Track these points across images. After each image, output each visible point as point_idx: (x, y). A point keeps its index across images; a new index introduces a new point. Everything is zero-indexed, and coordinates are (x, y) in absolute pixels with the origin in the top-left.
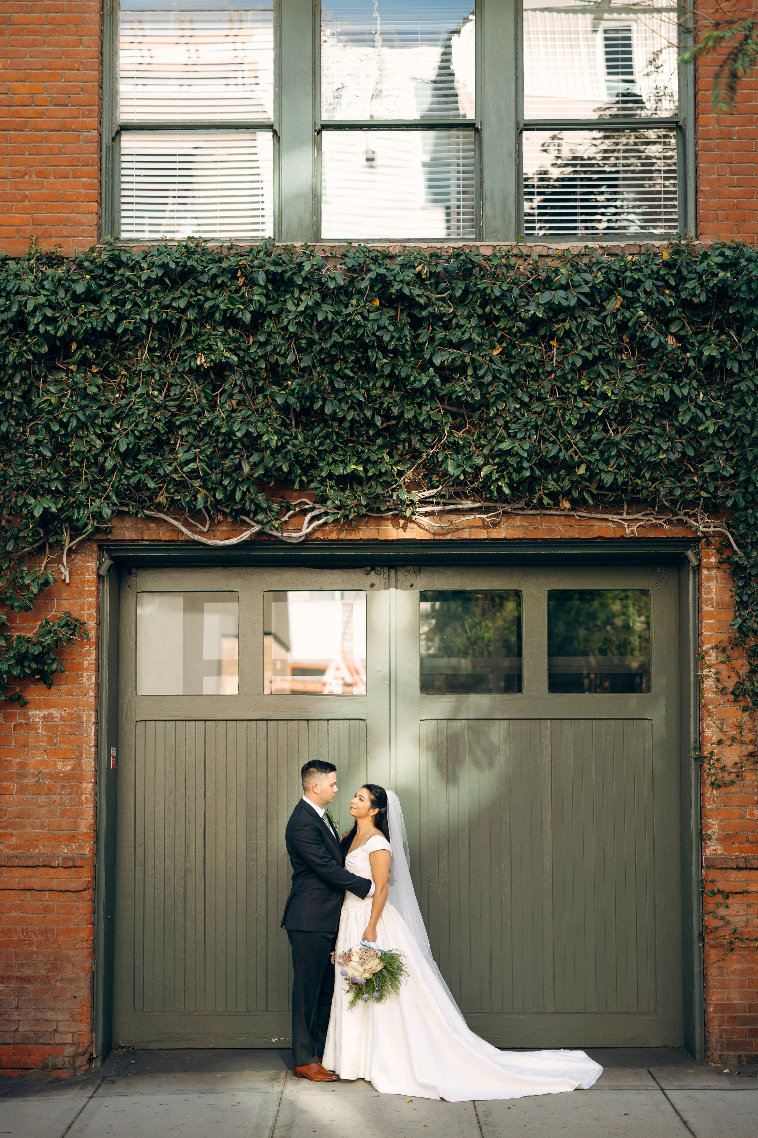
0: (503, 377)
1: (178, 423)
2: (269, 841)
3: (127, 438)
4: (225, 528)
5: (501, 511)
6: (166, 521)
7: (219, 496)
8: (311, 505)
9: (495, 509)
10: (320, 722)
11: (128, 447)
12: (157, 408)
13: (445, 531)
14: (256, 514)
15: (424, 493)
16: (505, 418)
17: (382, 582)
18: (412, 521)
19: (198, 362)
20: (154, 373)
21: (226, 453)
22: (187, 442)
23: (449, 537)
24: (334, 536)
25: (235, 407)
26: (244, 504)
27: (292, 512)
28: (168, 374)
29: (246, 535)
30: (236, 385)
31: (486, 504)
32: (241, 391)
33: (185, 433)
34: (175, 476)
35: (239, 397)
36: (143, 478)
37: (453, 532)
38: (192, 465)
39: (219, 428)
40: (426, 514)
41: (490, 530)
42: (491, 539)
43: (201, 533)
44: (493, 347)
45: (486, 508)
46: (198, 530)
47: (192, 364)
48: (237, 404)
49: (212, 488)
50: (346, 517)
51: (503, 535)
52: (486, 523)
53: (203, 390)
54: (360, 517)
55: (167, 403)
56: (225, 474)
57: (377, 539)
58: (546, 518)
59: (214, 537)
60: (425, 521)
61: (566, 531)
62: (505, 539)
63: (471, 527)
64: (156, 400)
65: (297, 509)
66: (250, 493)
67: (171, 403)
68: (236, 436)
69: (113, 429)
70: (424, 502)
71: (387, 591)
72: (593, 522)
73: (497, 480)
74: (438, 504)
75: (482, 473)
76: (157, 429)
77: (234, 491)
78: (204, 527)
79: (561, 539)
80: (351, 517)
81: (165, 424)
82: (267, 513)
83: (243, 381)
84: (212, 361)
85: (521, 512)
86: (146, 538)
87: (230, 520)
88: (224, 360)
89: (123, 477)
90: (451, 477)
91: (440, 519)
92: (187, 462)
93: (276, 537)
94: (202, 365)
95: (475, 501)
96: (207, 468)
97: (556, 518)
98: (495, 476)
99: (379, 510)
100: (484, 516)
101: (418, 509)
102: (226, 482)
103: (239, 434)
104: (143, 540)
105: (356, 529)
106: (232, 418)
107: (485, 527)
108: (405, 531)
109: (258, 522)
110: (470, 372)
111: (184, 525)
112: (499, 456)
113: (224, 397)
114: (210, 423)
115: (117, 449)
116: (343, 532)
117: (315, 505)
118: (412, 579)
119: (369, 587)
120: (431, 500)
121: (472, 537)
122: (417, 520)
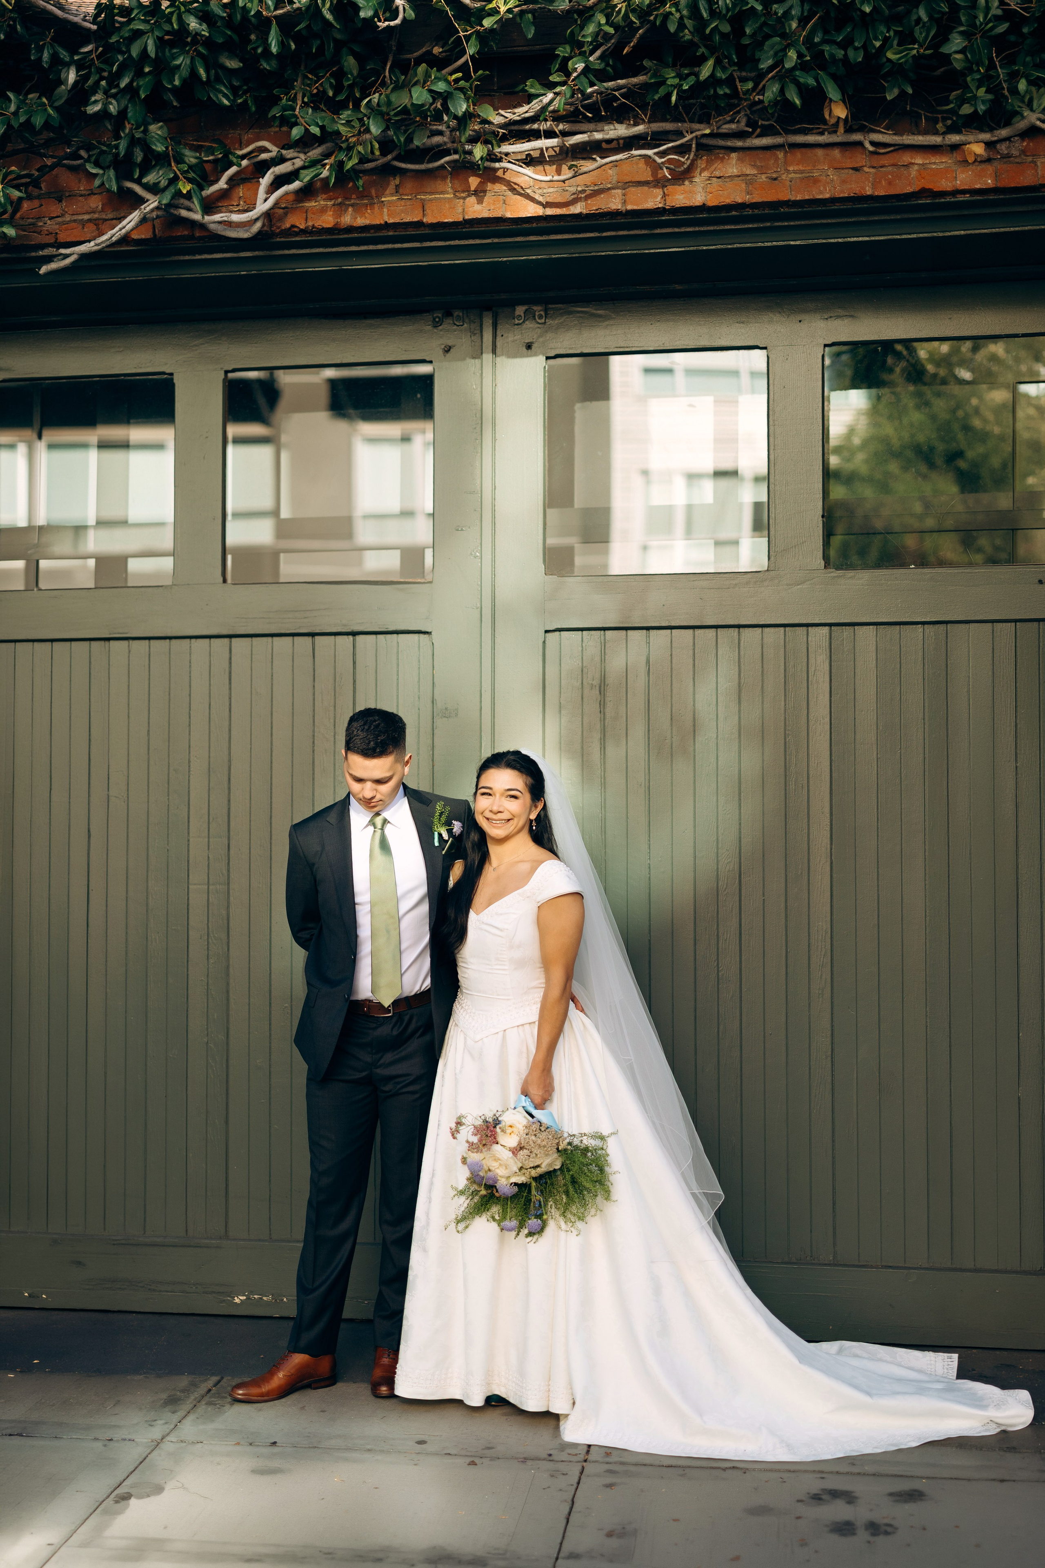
5: (689, 138)
8: (274, 150)
9: (676, 135)
10: (338, 638)
13: (568, 197)
14: (146, 168)
15: (517, 111)
17: (467, 340)
18: (496, 180)
23: (577, 209)
24: (327, 220)
27: (233, 170)
29: (132, 222)
31: (657, 126)
37: (587, 197)
40: (529, 161)
41: (670, 188)
42: (675, 211)
45: (654, 134)
50: (343, 167)
51: (698, 199)
52: (657, 170)
57: (419, 224)
58: (798, 154)
60: (526, 175)
61: (844, 182)
62: (703, 208)
63: (626, 185)
65: (245, 164)
66: (129, 121)
70: (519, 131)
71: (477, 361)
72: (906, 158)
74: (549, 134)
79: (833, 200)
80: (349, 165)
82: (169, 166)
85: (739, 144)
91: (559, 172)
97: (820, 152)
99: (420, 154)
100: (650, 152)
101: (506, 148)
105: (367, 198)
107: (659, 182)
108: (480, 201)
116: (346, 210)
117: (284, 152)
118: (530, 330)
119: (441, 352)
120: (536, 126)
121: (629, 207)
122: (507, 176)
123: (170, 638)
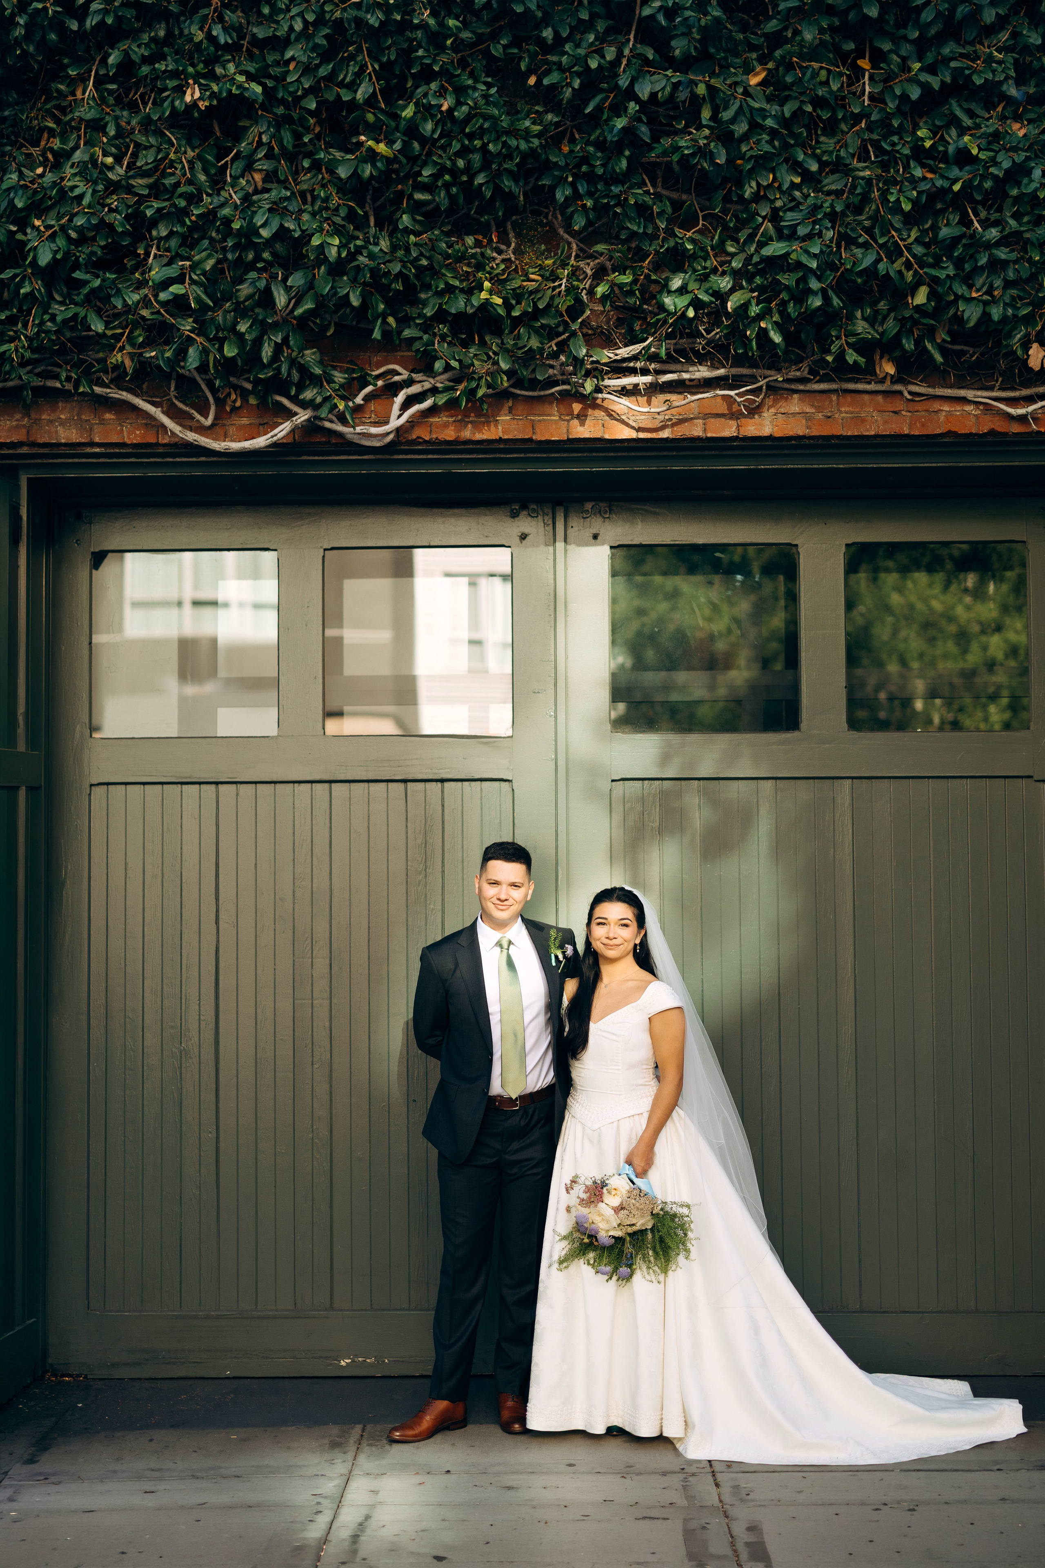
0: (769, 122)
1: (149, 213)
2: (334, 1001)
3: (54, 242)
4: (245, 421)
5: (762, 383)
6: (135, 408)
7: (230, 351)
8: (405, 375)
9: (753, 379)
10: (428, 785)
11: (54, 258)
12: (113, 187)
13: (657, 424)
14: (301, 388)
15: (618, 352)
16: (772, 202)
17: (541, 530)
18: (595, 406)
19: (188, 98)
20: (106, 124)
21: (242, 267)
22: (168, 250)
23: (665, 434)
24: (449, 434)
25: (260, 185)
26: (278, 369)
27: (370, 388)
28: (133, 129)
29: (282, 430)
30: (260, 143)
31: (735, 371)
32: (269, 156)
33: (164, 233)
34: (145, 313)
35: (266, 165)
36: (82, 314)
37: (673, 425)
38: (175, 289)
39: (227, 221)
40: (624, 392)
41: (743, 421)
42: (745, 439)
43: (201, 430)
44: (749, 70)
45: (734, 377)
46: (194, 424)
47: (177, 103)
48: (264, 181)
49: (216, 338)
50: (472, 392)
51: (766, 431)
52: (735, 408)
53: (199, 157)
54: (501, 397)
55: (131, 182)
56: (241, 311)
57: (530, 440)
58: (849, 398)
59: (225, 437)
60: (622, 405)
61: (886, 422)
62: (770, 438)
63: (706, 416)
64: (110, 175)
65: (380, 383)
66: (288, 347)
67: (140, 181)
68: (260, 236)
69: (29, 231)
70: (619, 368)
71: (551, 549)
72: (936, 405)
73: (759, 317)
74: (645, 372)
75: (729, 304)
76: (111, 226)
77: (258, 343)
78: (206, 418)
79: (876, 436)
80: (480, 393)
81: (127, 218)
82: (322, 386)
83: (273, 136)
84: (213, 95)
85: (801, 387)
86: (97, 440)
87: (253, 401)
88: (234, 90)
89: (46, 317)
90: (669, 314)
91: (649, 403)
92: (165, 284)
93: (340, 435)
94: (194, 104)
95: (713, 367)
96: (204, 297)
97: (866, 397)
98: (754, 310)
99: (534, 384)
100: (732, 393)
101: (607, 382)
102: (242, 327)
103: (265, 233)
104: (92, 444)
105: (489, 419)
106: (252, 204)
107: (734, 415)
108: (582, 424)
109: (304, 405)
110: (706, 114)
111: (166, 413)
112: (762, 273)
113: (239, 165)
114: (210, 215)
115: (34, 263)
116: (466, 426)
117: (414, 375)
118: (597, 524)
119: (518, 540)
120: (632, 364)
121: (709, 435)
122: (605, 404)
123: (275, 783)
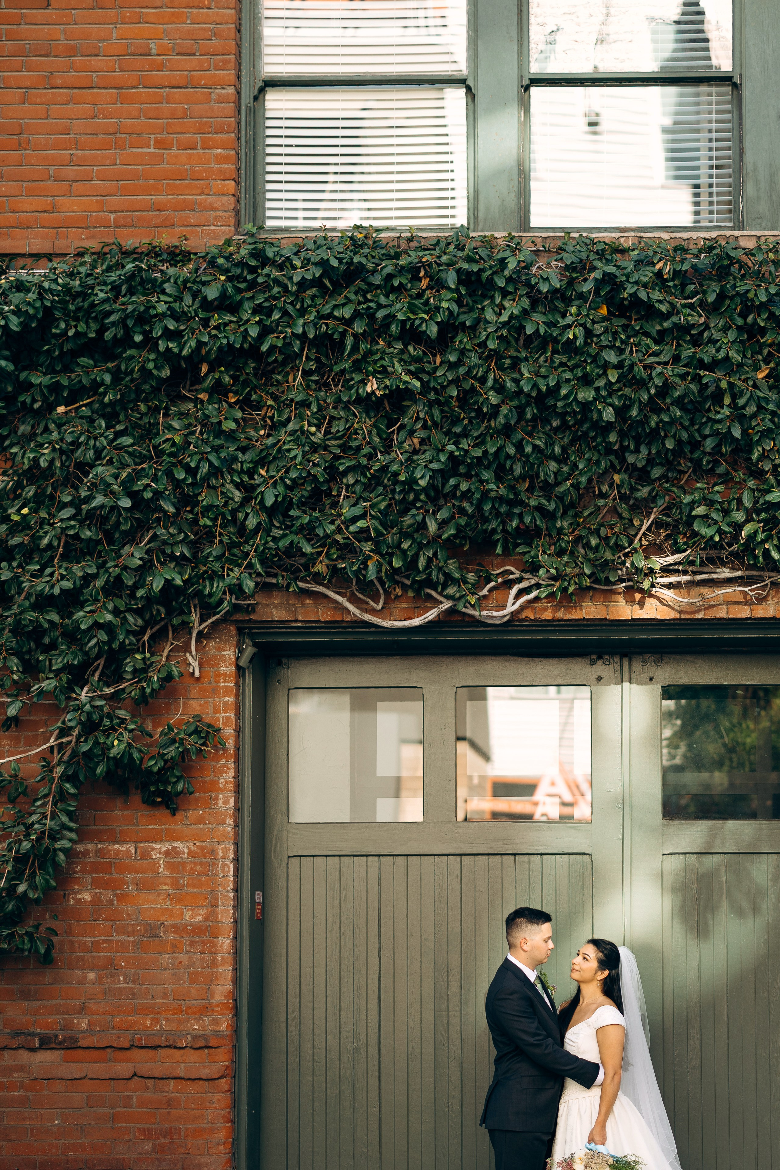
0: (771, 407)
1: (341, 468)
2: (464, 1012)
3: (275, 488)
4: (404, 605)
5: (768, 582)
6: (326, 596)
7: (397, 563)
8: (518, 574)
9: (761, 579)
10: (531, 857)
11: (276, 500)
12: (315, 448)
13: (694, 609)
14: (445, 586)
15: (666, 559)
16: (773, 460)
17: (612, 674)
18: (651, 596)
19: (369, 389)
20: (311, 403)
21: (406, 507)
22: (354, 492)
23: (700, 616)
24: (548, 615)
25: (417, 446)
26: (430, 574)
27: (492, 584)
28: (328, 405)
29: (432, 614)
30: (418, 418)
31: (749, 573)
32: (425, 427)
33: (351, 481)
34: (338, 537)
35: (423, 434)
36: (296, 541)
37: (705, 609)
38: (361, 524)
39: (396, 474)
40: (670, 586)
41: (754, 607)
42: (756, 619)
43: (373, 612)
44: (757, 369)
45: (748, 577)
46: (368, 607)
47: (361, 391)
48: (421, 443)
49: (387, 553)
50: (565, 589)
51: (771, 614)
52: (749, 598)
53: (374, 426)
54: (583, 591)
55: (327, 443)
56: (405, 535)
57: (606, 619)
59: (390, 617)
60: (668, 595)
62: (774, 618)
63: (728, 603)
64: (313, 438)
65: (500, 580)
66: (437, 559)
67: (333, 442)
68: (419, 485)
69: (256, 477)
70: (667, 570)
71: (619, 686)
73: (763, 541)
74: (685, 573)
75: (743, 533)
76: (315, 476)
77: (416, 556)
78: (377, 603)
80: (571, 590)
81: (325, 469)
82: (459, 586)
83: (427, 413)
84: (386, 387)
86: (300, 618)
87: (411, 594)
88: (402, 386)
89: (269, 539)
90: (703, 537)
91: (688, 593)
92: (354, 520)
93: (472, 616)
94: (373, 392)
95: (734, 569)
96: (380, 527)
98: (761, 536)
99: (607, 582)
100: (746, 589)
101: (659, 580)
102: (405, 545)
103: (423, 483)
104: (296, 621)
105: (577, 605)
106: (413, 461)
107: (748, 602)
108: (642, 608)
109: (448, 597)
110: (727, 401)
111: (350, 601)
112: (766, 510)
113: (403, 434)
114: (384, 469)
115: (262, 502)
116: (560, 609)
117: (523, 574)
118: (652, 670)
119: (595, 681)
120: (676, 567)
121: (731, 616)
122: (657, 594)
123: (421, 855)
